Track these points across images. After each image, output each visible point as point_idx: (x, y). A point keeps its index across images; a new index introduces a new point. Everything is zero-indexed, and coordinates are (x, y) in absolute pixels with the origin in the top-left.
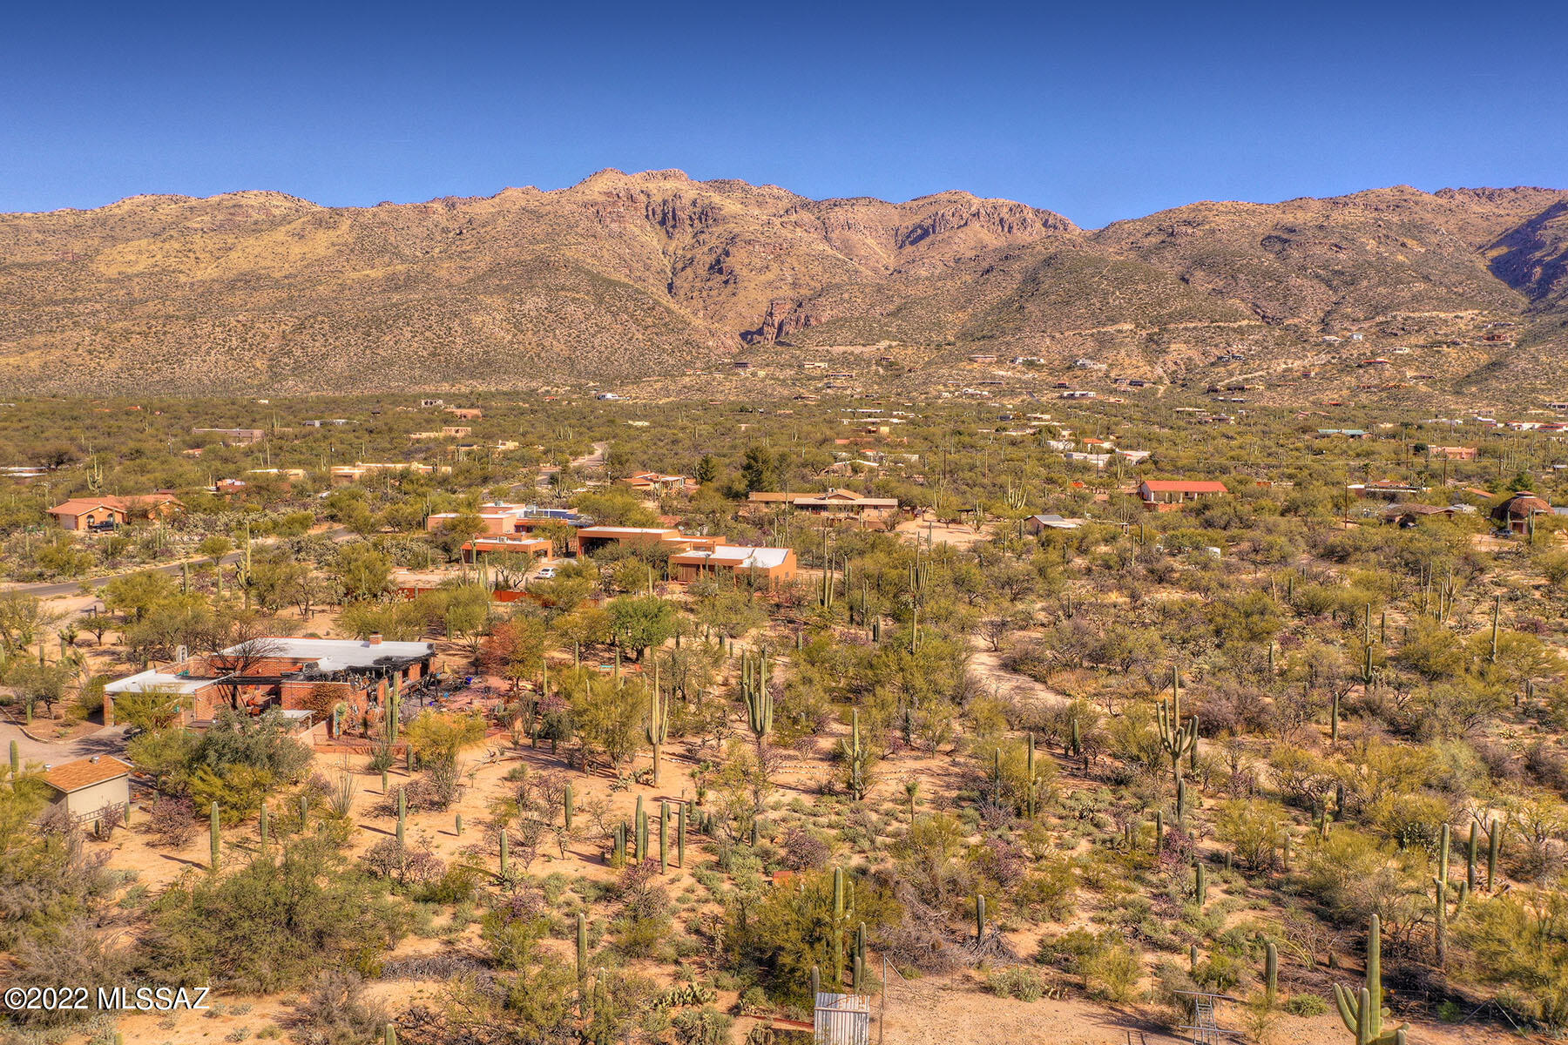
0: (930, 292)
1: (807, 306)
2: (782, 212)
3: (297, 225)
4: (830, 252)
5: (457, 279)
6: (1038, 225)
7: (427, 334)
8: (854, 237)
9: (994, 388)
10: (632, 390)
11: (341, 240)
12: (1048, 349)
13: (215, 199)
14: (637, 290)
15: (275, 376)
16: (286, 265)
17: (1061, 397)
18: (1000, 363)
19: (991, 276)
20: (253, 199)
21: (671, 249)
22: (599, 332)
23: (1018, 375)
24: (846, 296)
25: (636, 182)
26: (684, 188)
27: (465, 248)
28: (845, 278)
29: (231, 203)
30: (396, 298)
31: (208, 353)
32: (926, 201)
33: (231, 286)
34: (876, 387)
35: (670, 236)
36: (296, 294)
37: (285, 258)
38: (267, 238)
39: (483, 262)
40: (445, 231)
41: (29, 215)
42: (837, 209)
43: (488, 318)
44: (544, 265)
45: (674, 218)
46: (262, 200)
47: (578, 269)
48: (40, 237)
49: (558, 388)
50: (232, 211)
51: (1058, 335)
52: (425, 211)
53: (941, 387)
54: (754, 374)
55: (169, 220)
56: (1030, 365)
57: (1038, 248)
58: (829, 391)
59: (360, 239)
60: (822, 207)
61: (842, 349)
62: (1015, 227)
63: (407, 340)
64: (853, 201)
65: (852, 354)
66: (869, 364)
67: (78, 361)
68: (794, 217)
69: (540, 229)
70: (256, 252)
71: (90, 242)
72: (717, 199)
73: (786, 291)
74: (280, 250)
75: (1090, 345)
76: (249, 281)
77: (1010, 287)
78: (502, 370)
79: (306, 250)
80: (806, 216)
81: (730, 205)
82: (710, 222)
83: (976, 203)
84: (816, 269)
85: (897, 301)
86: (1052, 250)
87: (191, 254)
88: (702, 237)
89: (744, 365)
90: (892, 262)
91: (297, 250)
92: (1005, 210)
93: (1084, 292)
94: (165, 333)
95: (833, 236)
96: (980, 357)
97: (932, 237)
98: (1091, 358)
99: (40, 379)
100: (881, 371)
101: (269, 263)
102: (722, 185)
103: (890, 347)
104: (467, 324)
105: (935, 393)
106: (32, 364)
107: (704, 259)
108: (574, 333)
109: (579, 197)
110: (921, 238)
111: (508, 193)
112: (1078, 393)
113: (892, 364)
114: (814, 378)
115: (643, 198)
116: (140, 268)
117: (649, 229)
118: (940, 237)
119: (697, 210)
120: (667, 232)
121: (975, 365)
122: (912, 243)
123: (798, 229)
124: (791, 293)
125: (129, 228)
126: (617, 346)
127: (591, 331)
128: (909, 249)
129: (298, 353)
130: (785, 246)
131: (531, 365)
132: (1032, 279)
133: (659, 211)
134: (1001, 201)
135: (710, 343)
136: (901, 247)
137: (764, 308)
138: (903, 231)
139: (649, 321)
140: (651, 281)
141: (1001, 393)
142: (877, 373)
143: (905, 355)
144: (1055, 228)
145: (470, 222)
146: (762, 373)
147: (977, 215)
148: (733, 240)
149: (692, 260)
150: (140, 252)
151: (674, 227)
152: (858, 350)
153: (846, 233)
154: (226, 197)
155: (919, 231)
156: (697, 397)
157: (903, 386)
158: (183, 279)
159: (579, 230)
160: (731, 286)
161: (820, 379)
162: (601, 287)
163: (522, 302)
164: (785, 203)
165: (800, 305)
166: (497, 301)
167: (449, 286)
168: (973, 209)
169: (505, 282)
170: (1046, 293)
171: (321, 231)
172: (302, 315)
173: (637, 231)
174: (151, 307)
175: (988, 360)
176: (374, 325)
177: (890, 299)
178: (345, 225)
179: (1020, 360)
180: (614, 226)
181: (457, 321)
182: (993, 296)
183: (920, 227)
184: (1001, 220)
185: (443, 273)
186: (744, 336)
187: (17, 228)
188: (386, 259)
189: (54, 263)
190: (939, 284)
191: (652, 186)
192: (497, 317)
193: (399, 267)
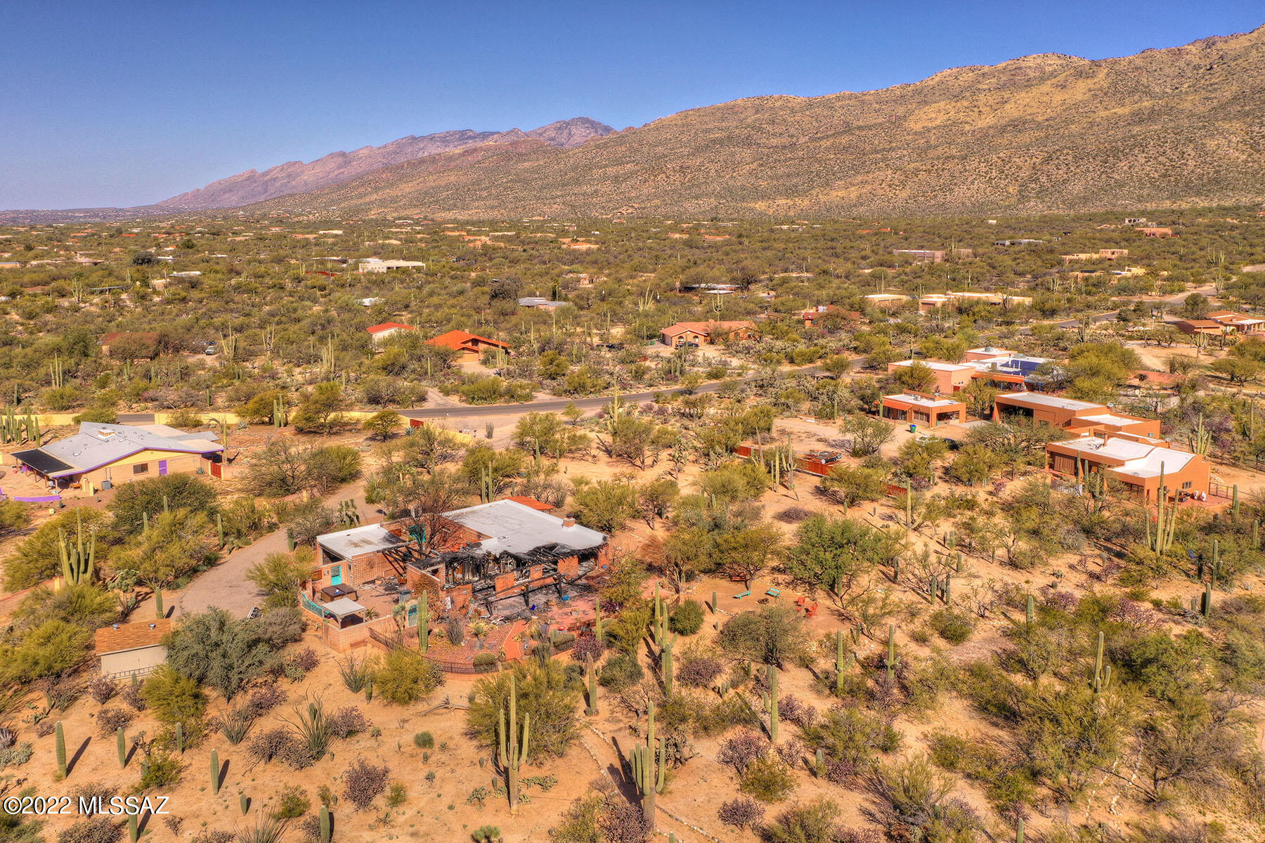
3: (1061, 78)
5: (1201, 109)
7: (1160, 159)
11: (1098, 86)
13: (1002, 65)
15: (1023, 197)
16: (1049, 110)
20: (1032, 61)
27: (1213, 80)
29: (1014, 66)
30: (1136, 130)
31: (973, 183)
33: (1003, 130)
36: (1052, 133)
37: (1048, 105)
38: (1035, 91)
39: (1228, 92)
40: (1197, 67)
41: (872, 92)
43: (1223, 142)
46: (1039, 61)
48: (878, 106)
50: (1013, 72)
52: (1179, 53)
55: (966, 84)
59: (1115, 84)
63: (1140, 165)
67: (881, 192)
70: (1025, 103)
71: (909, 106)
74: (1045, 99)
76: (1016, 125)
79: (1066, 96)
87: (976, 109)
91: (1058, 97)
94: (943, 170)
99: (855, 206)
101: (1035, 110)
104: (1201, 150)
106: (852, 196)
116: (938, 122)
125: (937, 94)
129: (1044, 179)
145: (1222, 58)
150: (939, 111)
154: (1012, 62)
158: (967, 127)
166: (1237, 125)
167: (1190, 116)
169: (1247, 108)
171: (1081, 80)
172: (1050, 149)
174: (940, 151)
176: (1114, 153)
178: (1102, 73)
181: (1192, 146)
185: (1186, 105)
187: (863, 102)
188: (1136, 98)
189: (881, 124)
192: (1234, 140)
193: (1146, 104)
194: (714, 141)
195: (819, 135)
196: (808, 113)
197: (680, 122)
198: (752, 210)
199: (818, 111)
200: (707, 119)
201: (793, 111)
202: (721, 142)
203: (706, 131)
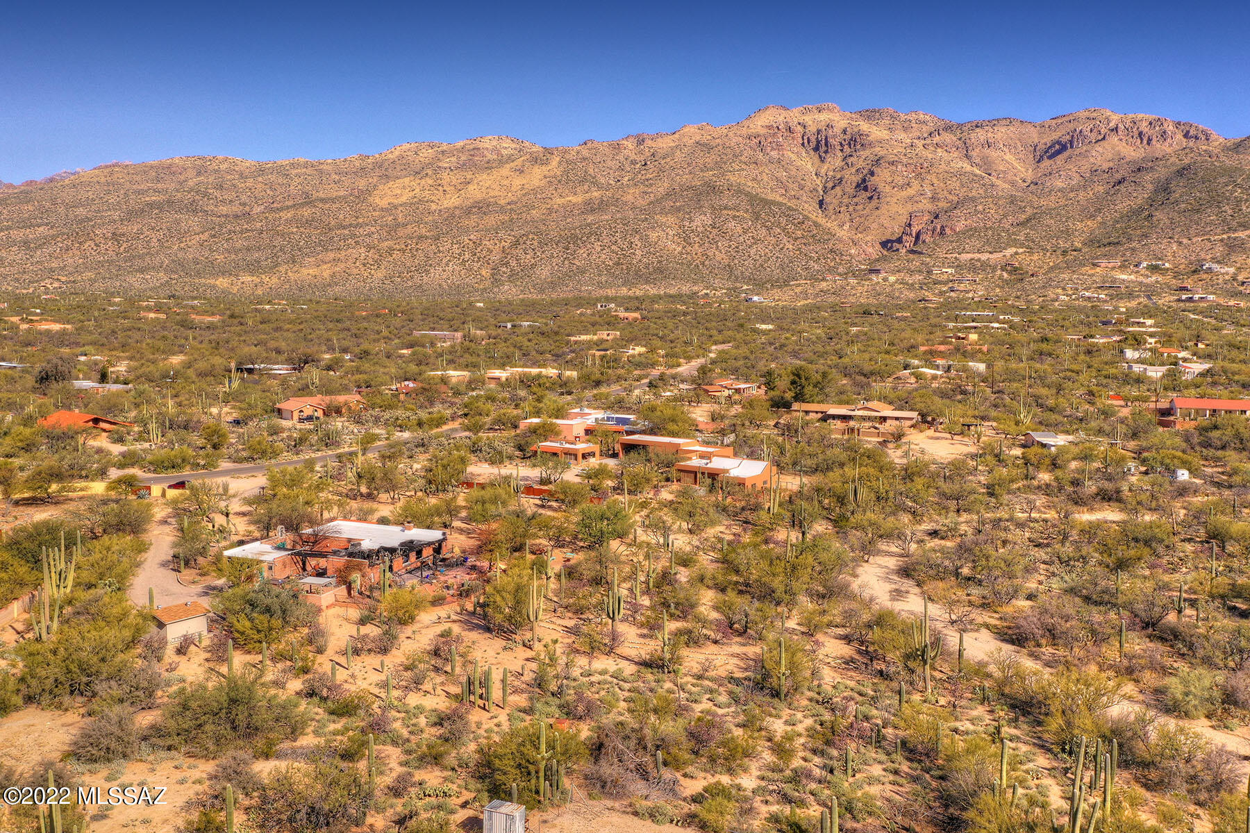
0: (1062, 202)
1: (943, 218)
2: (925, 135)
3: (519, 162)
4: (968, 167)
5: (641, 202)
6: (1179, 136)
7: (613, 247)
8: (993, 154)
9: (1111, 291)
10: (776, 293)
11: (552, 173)
12: (1174, 253)
13: (460, 144)
14: (790, 208)
15: (496, 282)
16: (510, 194)
17: (1179, 300)
18: (1123, 267)
19: (1122, 187)
20: (488, 143)
21: (823, 171)
22: (755, 243)
23: (1141, 279)
24: (980, 208)
25: (794, 116)
26: (837, 119)
27: (648, 176)
28: (981, 191)
29: (472, 147)
30: (590, 218)
31: (447, 265)
32: (1064, 119)
33: (468, 211)
34: (998, 290)
35: (822, 160)
36: (515, 217)
37: (508, 189)
38: (495, 174)
39: (662, 188)
40: (634, 162)
41: (330, 161)
42: (978, 130)
43: (662, 234)
44: (712, 189)
45: (826, 145)
46: (495, 143)
47: (740, 191)
48: (337, 178)
49: (716, 292)
50: (472, 153)
51: (1185, 241)
52: (617, 147)
53: (1060, 291)
54: (885, 280)
55: (427, 162)
56: (1154, 269)
57: (1172, 160)
58: (952, 294)
59: (566, 172)
60: (964, 129)
61: (970, 256)
62: (1155, 139)
63: (597, 253)
64: (994, 123)
65: (979, 260)
66: (994, 269)
67: (355, 271)
68: (937, 139)
69: (710, 159)
70: (487, 185)
71: (371, 180)
72: (864, 126)
73: (926, 205)
74: (505, 183)
75: (1219, 250)
76: (481, 207)
77: (1140, 197)
78: (672, 276)
79: (524, 182)
80: (948, 138)
81: (876, 132)
82: (858, 147)
83: (1115, 119)
84: (954, 184)
85: (1029, 211)
86: (1187, 161)
87: (440, 188)
88: (850, 160)
89: (878, 271)
90: (1030, 175)
91: (518, 182)
92: (1145, 124)
93: (1216, 200)
94: (417, 250)
95: (974, 154)
96: (1104, 263)
97: (1069, 151)
98: (1219, 262)
99: (329, 285)
100: (1005, 275)
101: (497, 193)
102: (871, 115)
103: (1016, 253)
104: (644, 239)
105: (1053, 296)
106: (324, 274)
107: (852, 178)
108: (734, 244)
109: (744, 131)
110: (1058, 152)
111: (686, 130)
112: (1196, 297)
113: (1016, 269)
114: (940, 283)
115: (800, 128)
116: (404, 199)
117: (804, 155)
118: (1077, 151)
119: (848, 137)
120: (820, 157)
121: (1098, 269)
122: (1050, 158)
123: (939, 150)
124: (930, 207)
125: (398, 169)
126: (770, 255)
127: (748, 242)
128: (1046, 163)
129: (513, 263)
130: (926, 165)
131: (695, 271)
132: (1164, 189)
133: (813, 139)
134: (1140, 116)
135: (853, 251)
136: (1039, 162)
137: (904, 219)
138: (1041, 147)
139: (799, 233)
140: (804, 199)
141: (1119, 297)
142: (1001, 277)
143: (1029, 261)
144: (1197, 138)
145: (653, 155)
146: (892, 279)
147: (1116, 129)
148: (877, 162)
149: (841, 180)
150: (404, 187)
151: (826, 152)
152: (984, 257)
153: (986, 151)
154: (468, 142)
155: (1057, 147)
156: (832, 299)
157: (1024, 290)
158: (434, 207)
159: (743, 158)
160: (874, 202)
161: (945, 283)
162: (759, 206)
163: (691, 220)
164: (931, 127)
165: (936, 217)
166: (671, 220)
167: (634, 208)
168: (1112, 125)
169: (678, 204)
170: (1177, 202)
171: (536, 167)
172: (517, 233)
173: (794, 157)
174: (409, 229)
175: (1110, 265)
176: (572, 240)
177: (1023, 211)
178: (555, 161)
179: (1145, 264)
180: (774, 154)
181: (638, 237)
182: (1123, 205)
183: (1058, 142)
184: (1140, 134)
185: (629, 198)
186: (884, 244)
187: (321, 171)
188: (586, 187)
189: (344, 197)
190: (1072, 195)
191: (808, 119)
192: (670, 232)
193: (595, 194)
194: (151, 205)
195: (275, 205)
196: (260, 179)
197: (103, 180)
198: (214, 287)
199: (272, 178)
200: (138, 178)
201: (241, 175)
202: (159, 206)
203: (139, 192)
